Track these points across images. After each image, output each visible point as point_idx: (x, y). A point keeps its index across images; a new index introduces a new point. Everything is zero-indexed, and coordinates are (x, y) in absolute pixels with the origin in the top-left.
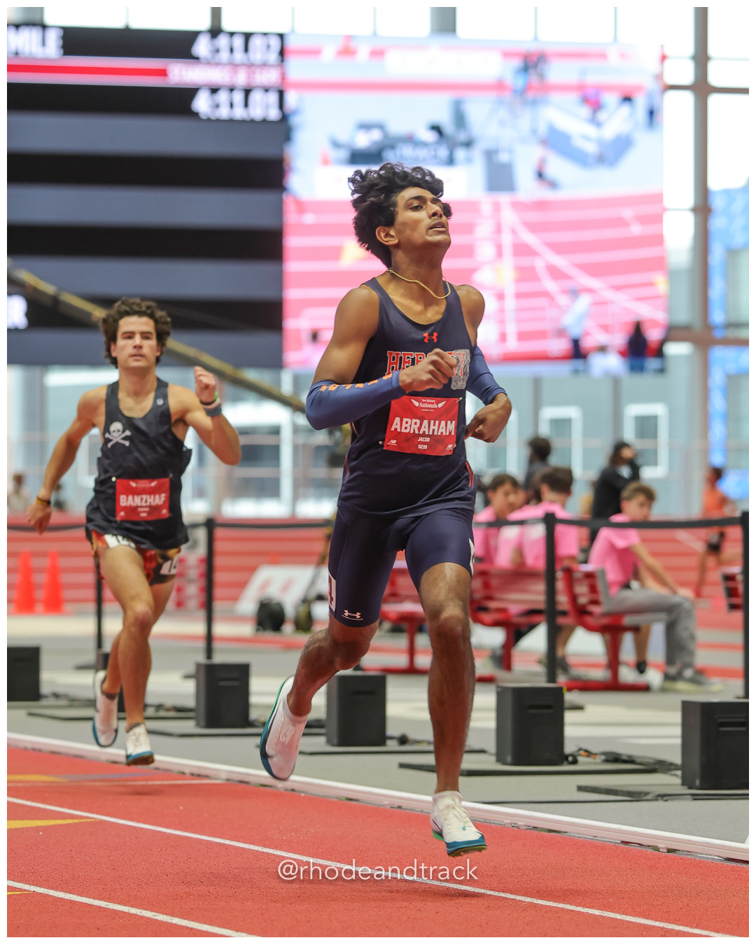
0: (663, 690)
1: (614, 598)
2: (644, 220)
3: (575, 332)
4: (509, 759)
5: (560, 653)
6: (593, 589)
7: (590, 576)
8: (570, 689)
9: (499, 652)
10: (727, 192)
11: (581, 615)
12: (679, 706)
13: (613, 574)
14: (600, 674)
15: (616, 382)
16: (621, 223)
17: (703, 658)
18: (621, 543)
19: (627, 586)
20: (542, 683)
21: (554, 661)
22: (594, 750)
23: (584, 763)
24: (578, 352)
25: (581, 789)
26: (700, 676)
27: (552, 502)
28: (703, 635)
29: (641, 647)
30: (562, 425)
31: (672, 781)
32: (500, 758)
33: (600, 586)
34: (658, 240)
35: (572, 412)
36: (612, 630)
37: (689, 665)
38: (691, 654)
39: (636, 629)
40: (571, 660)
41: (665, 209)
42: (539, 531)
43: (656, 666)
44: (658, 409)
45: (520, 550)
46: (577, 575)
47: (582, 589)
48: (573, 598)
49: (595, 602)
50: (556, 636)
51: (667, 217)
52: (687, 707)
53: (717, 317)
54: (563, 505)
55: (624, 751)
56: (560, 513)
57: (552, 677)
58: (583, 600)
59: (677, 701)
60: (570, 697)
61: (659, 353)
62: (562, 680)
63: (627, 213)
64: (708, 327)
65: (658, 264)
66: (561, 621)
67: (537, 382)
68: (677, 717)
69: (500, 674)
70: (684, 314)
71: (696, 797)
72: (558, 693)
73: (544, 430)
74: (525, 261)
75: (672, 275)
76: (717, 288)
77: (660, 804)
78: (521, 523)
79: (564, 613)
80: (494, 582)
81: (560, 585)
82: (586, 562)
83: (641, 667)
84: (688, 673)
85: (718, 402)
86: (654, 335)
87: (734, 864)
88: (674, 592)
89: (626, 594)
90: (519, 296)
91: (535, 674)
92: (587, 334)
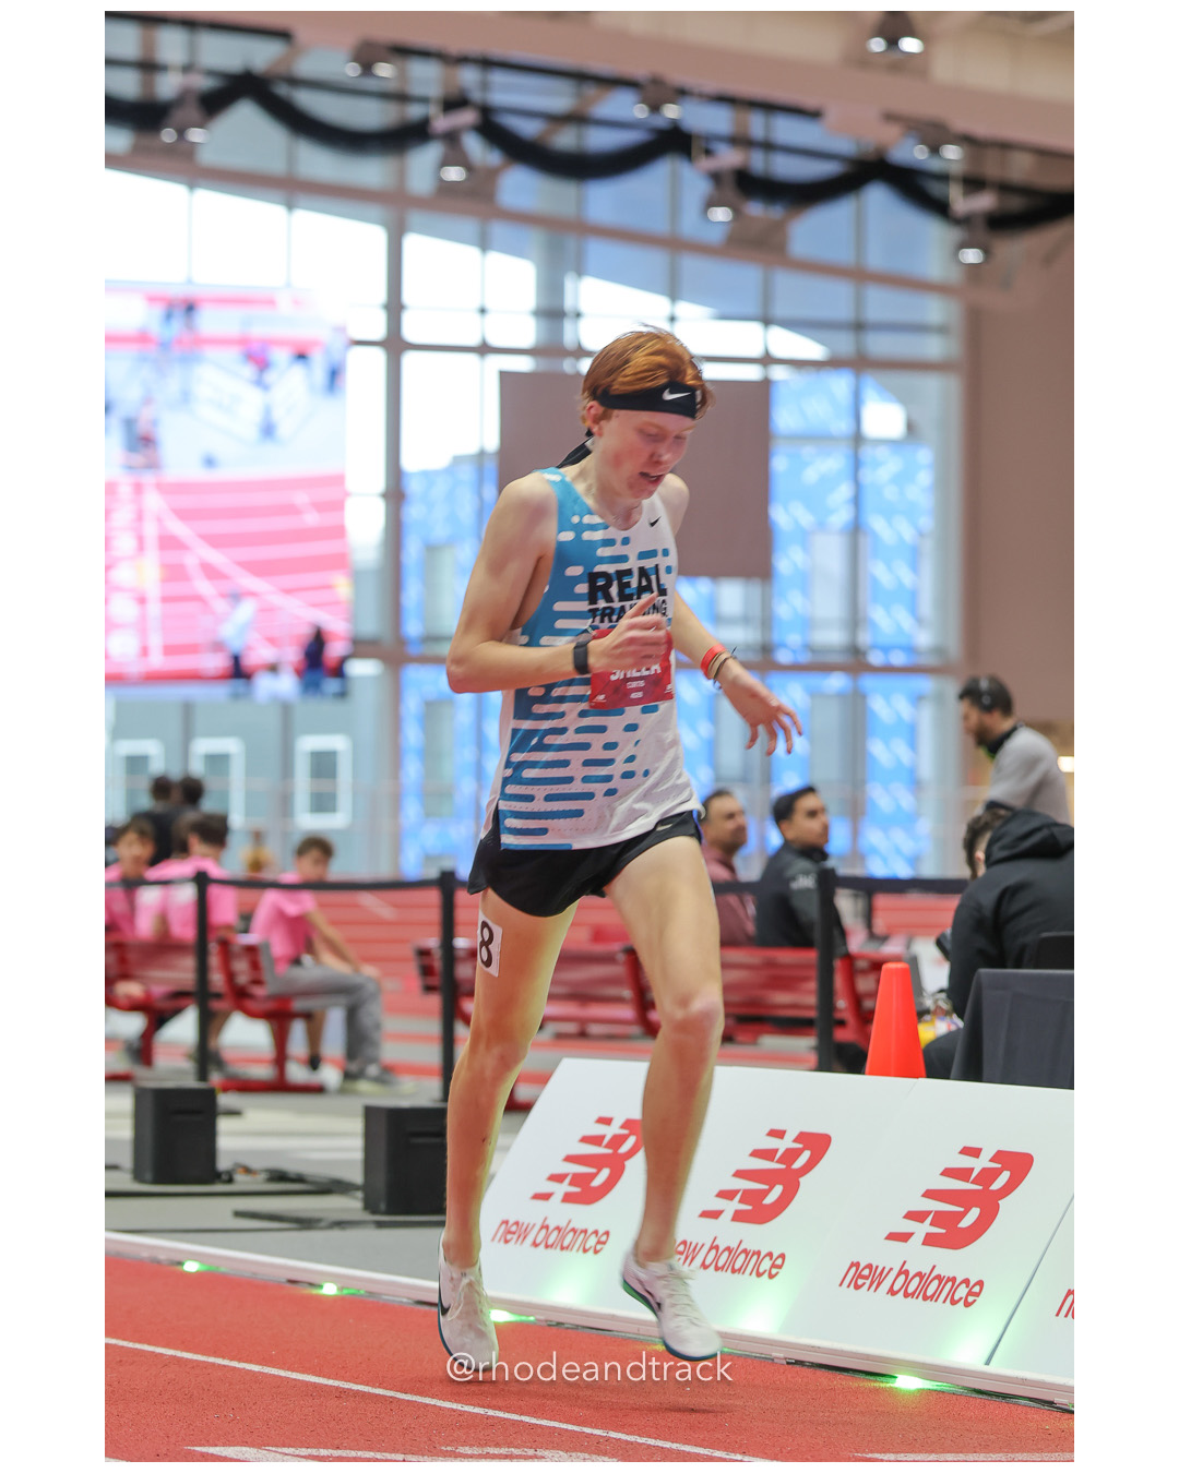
0: (342, 1091)
1: (279, 977)
2: (320, 507)
3: (236, 645)
4: (149, 1176)
5: (212, 1044)
6: (255, 966)
7: (251, 950)
8: (225, 1089)
9: (136, 1044)
10: (428, 476)
11: (241, 998)
12: (360, 1111)
13: (279, 946)
14: (264, 1072)
15: (286, 709)
16: (291, 510)
17: (390, 1052)
18: (292, 909)
19: (296, 961)
20: (191, 1082)
21: (206, 1056)
22: (255, 1164)
23: (242, 1182)
24: (238, 671)
25: (239, 1214)
26: (388, 1073)
27: (204, 856)
28: (392, 1024)
29: (314, 1038)
30: (218, 761)
31: (352, 1205)
32: (138, 1175)
33: (264, 961)
34: (339, 532)
35: (230, 745)
36: (279, 1017)
37: (373, 1060)
38: (375, 1044)
39: (308, 1016)
40: (227, 1055)
41: (347, 494)
42: (186, 894)
43: (334, 1062)
44: (337, 743)
45: (163, 919)
46: (235, 949)
47: (241, 967)
48: (230, 976)
49: (258, 982)
50: (209, 1024)
51: (350, 504)
52: (370, 1113)
53: (413, 628)
54: (217, 860)
55: (291, 1167)
56: (215, 871)
57: (203, 1074)
58: (243, 979)
59: (356, 1105)
60: (225, 1100)
61: (338, 672)
62: (216, 1078)
63: (301, 498)
64: (401, 641)
65: (339, 561)
66: (216, 1005)
67: (188, 709)
68: (357, 1125)
69: (140, 1072)
70: (370, 626)
71: (380, 1225)
72: (209, 1095)
73: (197, 768)
74: (173, 557)
75: (356, 576)
76: (412, 593)
77: (336, 1234)
78: (165, 883)
79: (218, 996)
80: (132, 956)
81: (214, 960)
82: (246, 931)
83: (314, 1062)
84: (373, 1070)
85: (412, 735)
86: (335, 650)
87: (427, 1308)
88: (357, 970)
89: (296, 972)
90: (165, 599)
91: (180, 1072)
92: (249, 648)
